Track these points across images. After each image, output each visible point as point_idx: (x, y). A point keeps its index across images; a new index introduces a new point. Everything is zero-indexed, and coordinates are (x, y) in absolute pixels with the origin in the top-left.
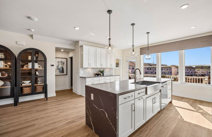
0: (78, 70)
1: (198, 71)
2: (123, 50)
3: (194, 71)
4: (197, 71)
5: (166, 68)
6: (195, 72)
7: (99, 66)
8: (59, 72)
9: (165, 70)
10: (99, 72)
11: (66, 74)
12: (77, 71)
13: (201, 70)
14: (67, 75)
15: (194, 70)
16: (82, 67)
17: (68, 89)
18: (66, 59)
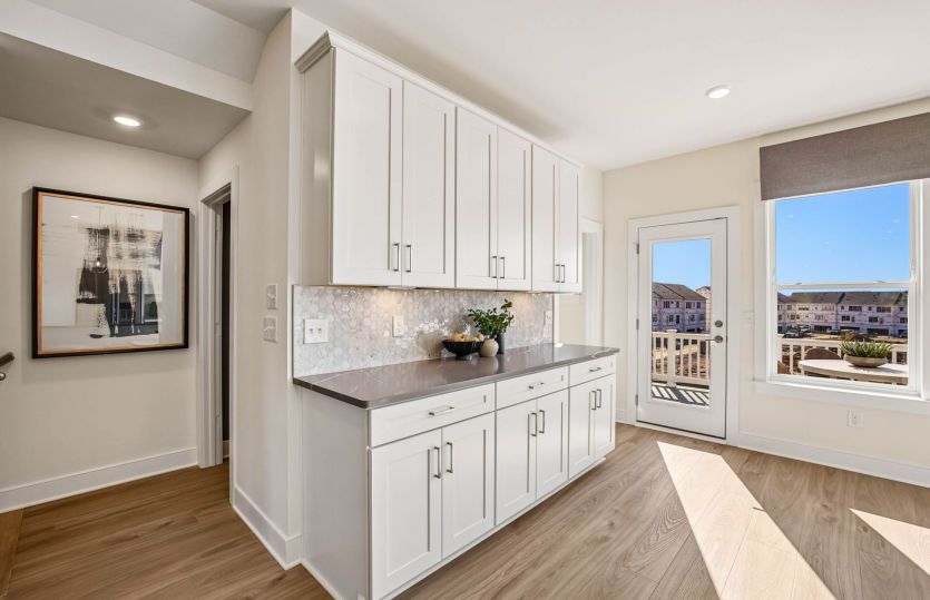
0: (272, 308)
1: (802, 313)
2: (603, 173)
3: (789, 312)
4: (798, 312)
5: (684, 299)
6: (793, 317)
7: (473, 276)
8: (105, 330)
9: (678, 306)
10: (459, 330)
11: (180, 341)
12: (270, 315)
13: (812, 306)
14: (185, 345)
15: (789, 308)
16: (320, 275)
17: (195, 463)
18: (180, 216)
